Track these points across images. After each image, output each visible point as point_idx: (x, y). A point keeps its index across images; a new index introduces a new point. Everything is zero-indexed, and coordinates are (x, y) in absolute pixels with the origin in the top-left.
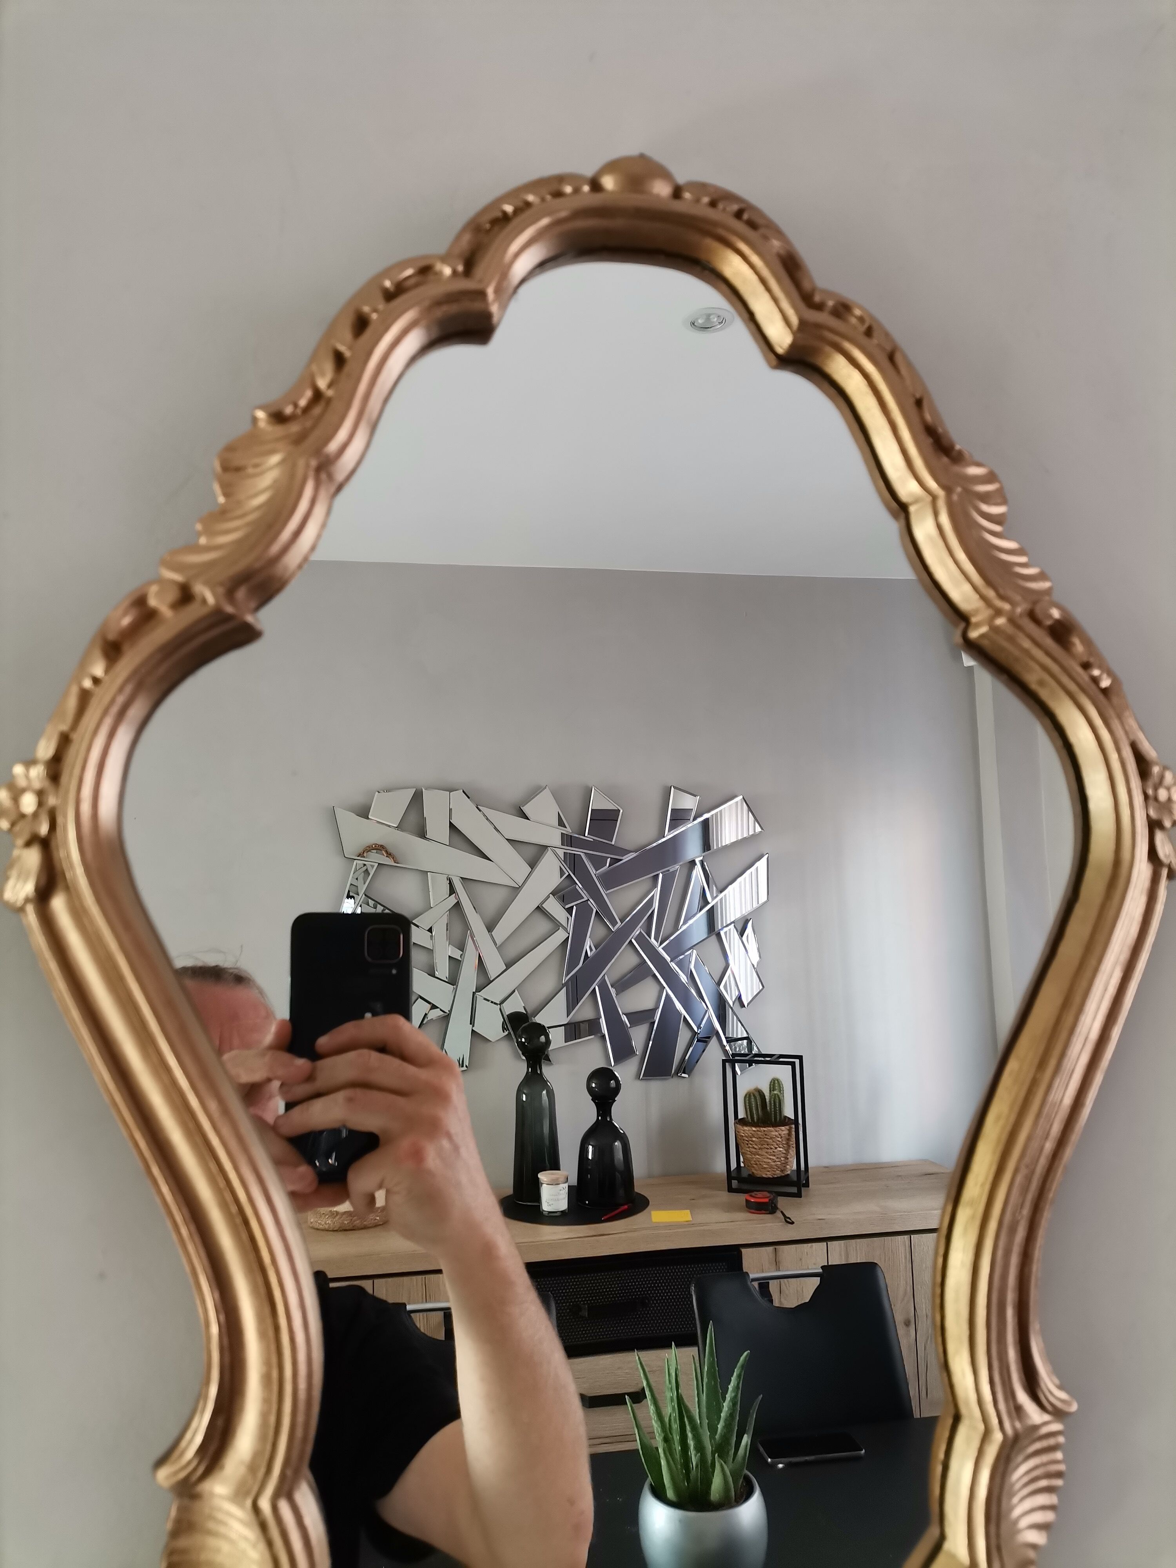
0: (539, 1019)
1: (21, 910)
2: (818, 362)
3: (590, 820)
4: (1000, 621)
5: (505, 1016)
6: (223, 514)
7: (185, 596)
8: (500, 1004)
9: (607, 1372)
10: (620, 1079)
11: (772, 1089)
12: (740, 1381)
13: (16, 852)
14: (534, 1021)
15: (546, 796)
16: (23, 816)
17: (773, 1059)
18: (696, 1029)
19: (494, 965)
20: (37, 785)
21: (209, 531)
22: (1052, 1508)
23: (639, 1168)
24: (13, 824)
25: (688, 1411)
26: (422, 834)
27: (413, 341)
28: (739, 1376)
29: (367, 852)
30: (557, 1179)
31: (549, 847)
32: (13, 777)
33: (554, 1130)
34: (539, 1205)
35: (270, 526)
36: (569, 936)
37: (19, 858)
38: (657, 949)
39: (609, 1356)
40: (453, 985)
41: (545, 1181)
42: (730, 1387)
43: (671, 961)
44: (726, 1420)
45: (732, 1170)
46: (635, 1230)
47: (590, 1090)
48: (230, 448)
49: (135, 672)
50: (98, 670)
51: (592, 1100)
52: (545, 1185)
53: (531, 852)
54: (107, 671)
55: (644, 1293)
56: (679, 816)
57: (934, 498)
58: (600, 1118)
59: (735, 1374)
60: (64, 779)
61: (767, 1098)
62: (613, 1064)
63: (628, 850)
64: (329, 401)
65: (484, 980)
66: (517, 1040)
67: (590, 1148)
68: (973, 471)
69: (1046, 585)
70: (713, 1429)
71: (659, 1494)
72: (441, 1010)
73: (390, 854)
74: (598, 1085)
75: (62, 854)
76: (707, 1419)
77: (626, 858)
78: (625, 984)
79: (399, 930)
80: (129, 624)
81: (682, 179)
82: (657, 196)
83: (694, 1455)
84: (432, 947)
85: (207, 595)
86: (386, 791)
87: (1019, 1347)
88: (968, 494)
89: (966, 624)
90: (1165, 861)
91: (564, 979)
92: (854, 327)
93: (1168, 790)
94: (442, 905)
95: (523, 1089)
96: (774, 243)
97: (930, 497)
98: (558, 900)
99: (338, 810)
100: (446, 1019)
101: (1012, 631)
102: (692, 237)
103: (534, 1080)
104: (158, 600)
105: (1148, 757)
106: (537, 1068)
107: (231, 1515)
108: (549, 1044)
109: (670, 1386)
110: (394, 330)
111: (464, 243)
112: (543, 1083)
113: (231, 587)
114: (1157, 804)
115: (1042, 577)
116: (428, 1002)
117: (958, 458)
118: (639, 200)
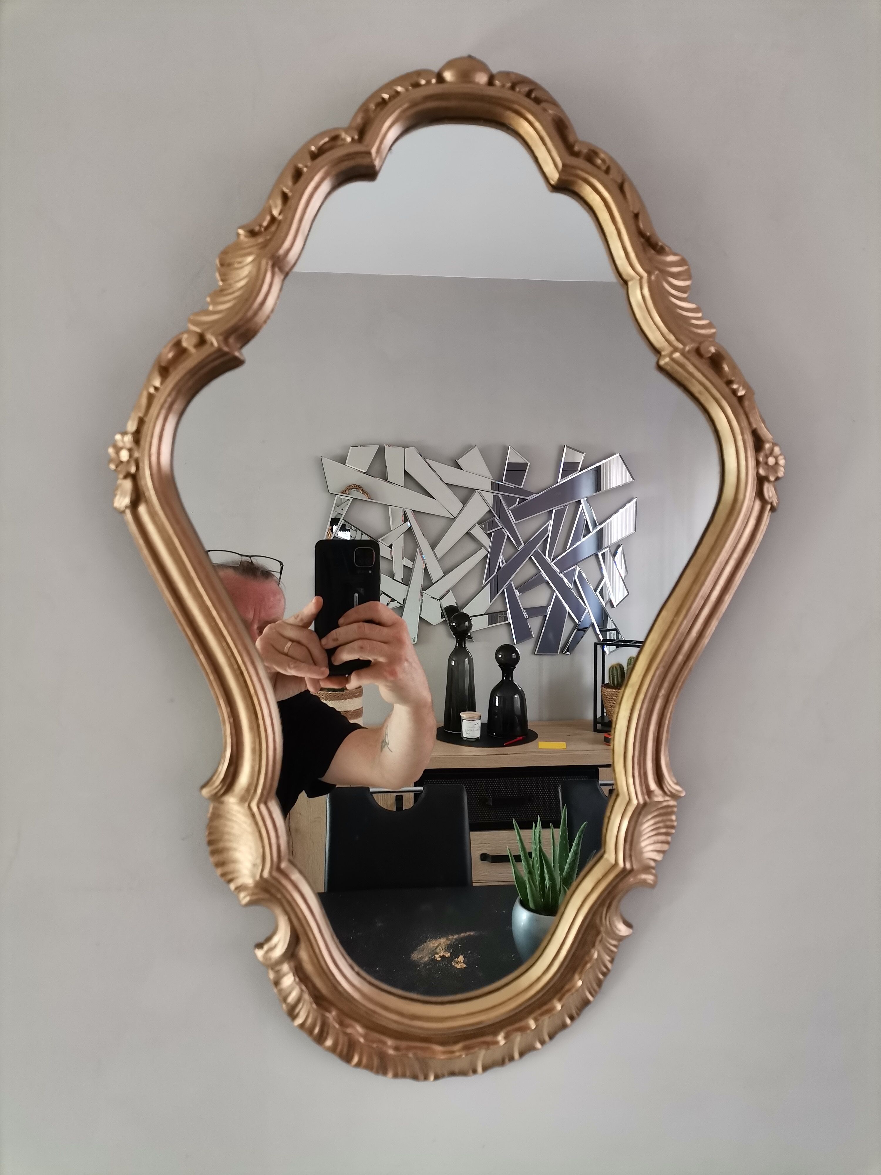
0: (465, 611)
1: (123, 512)
2: (576, 189)
3: (507, 470)
4: (677, 355)
5: (443, 609)
6: (221, 292)
7: (202, 341)
8: (439, 600)
9: (504, 841)
10: (519, 653)
11: (629, 664)
12: (580, 839)
13: (119, 481)
14: (462, 612)
15: (475, 452)
16: (122, 462)
17: (631, 643)
18: (577, 621)
19: (436, 572)
20: (128, 445)
21: (215, 303)
22: (668, 843)
23: (532, 714)
24: (117, 466)
25: (545, 856)
26: (385, 478)
27: (326, 186)
28: (580, 837)
29: (348, 490)
30: (473, 717)
31: (476, 490)
32: (115, 441)
33: (472, 686)
34: (461, 734)
35: (247, 300)
36: (488, 554)
37: (121, 485)
38: (549, 563)
39: (506, 831)
40: (407, 585)
41: (465, 718)
42: (574, 844)
43: (560, 573)
44: (570, 864)
45: (597, 718)
46: (525, 753)
47: (498, 659)
48: (225, 252)
49: (176, 385)
50: (157, 383)
51: (499, 666)
52: (465, 720)
53: (464, 493)
54: (162, 383)
55: (531, 793)
56: (570, 467)
57: (641, 278)
58: (504, 678)
59: (577, 836)
60: (142, 442)
61: (625, 670)
62: (515, 643)
63: (531, 492)
64: (280, 222)
65: (428, 583)
66: (450, 625)
67: (497, 698)
68: (671, 258)
69: (713, 331)
70: (562, 869)
71: (525, 905)
72: (398, 602)
73: (365, 492)
74: (503, 656)
75: (143, 483)
76: (559, 863)
77: (530, 498)
78: (525, 587)
79: (373, 549)
80: (172, 357)
81: (494, 70)
82: (478, 84)
83: (548, 883)
84: (392, 559)
85: (214, 341)
86: (357, 446)
87: (655, 762)
88: (665, 274)
89: (659, 355)
90: (770, 501)
91: (484, 583)
92: (598, 167)
93: (776, 458)
94: (398, 529)
95: (452, 658)
96: (550, 111)
97: (639, 277)
98: (482, 527)
99: (324, 459)
100: (401, 609)
101: (683, 360)
102: (499, 110)
103: (460, 651)
104: (187, 343)
105: (763, 438)
106: (462, 643)
107: (238, 812)
108: (472, 626)
109: (535, 841)
110: (317, 179)
111: (359, 120)
112: (466, 653)
113: (226, 336)
114: (766, 467)
115: (709, 326)
116: (390, 597)
117: (660, 250)
118: (466, 88)
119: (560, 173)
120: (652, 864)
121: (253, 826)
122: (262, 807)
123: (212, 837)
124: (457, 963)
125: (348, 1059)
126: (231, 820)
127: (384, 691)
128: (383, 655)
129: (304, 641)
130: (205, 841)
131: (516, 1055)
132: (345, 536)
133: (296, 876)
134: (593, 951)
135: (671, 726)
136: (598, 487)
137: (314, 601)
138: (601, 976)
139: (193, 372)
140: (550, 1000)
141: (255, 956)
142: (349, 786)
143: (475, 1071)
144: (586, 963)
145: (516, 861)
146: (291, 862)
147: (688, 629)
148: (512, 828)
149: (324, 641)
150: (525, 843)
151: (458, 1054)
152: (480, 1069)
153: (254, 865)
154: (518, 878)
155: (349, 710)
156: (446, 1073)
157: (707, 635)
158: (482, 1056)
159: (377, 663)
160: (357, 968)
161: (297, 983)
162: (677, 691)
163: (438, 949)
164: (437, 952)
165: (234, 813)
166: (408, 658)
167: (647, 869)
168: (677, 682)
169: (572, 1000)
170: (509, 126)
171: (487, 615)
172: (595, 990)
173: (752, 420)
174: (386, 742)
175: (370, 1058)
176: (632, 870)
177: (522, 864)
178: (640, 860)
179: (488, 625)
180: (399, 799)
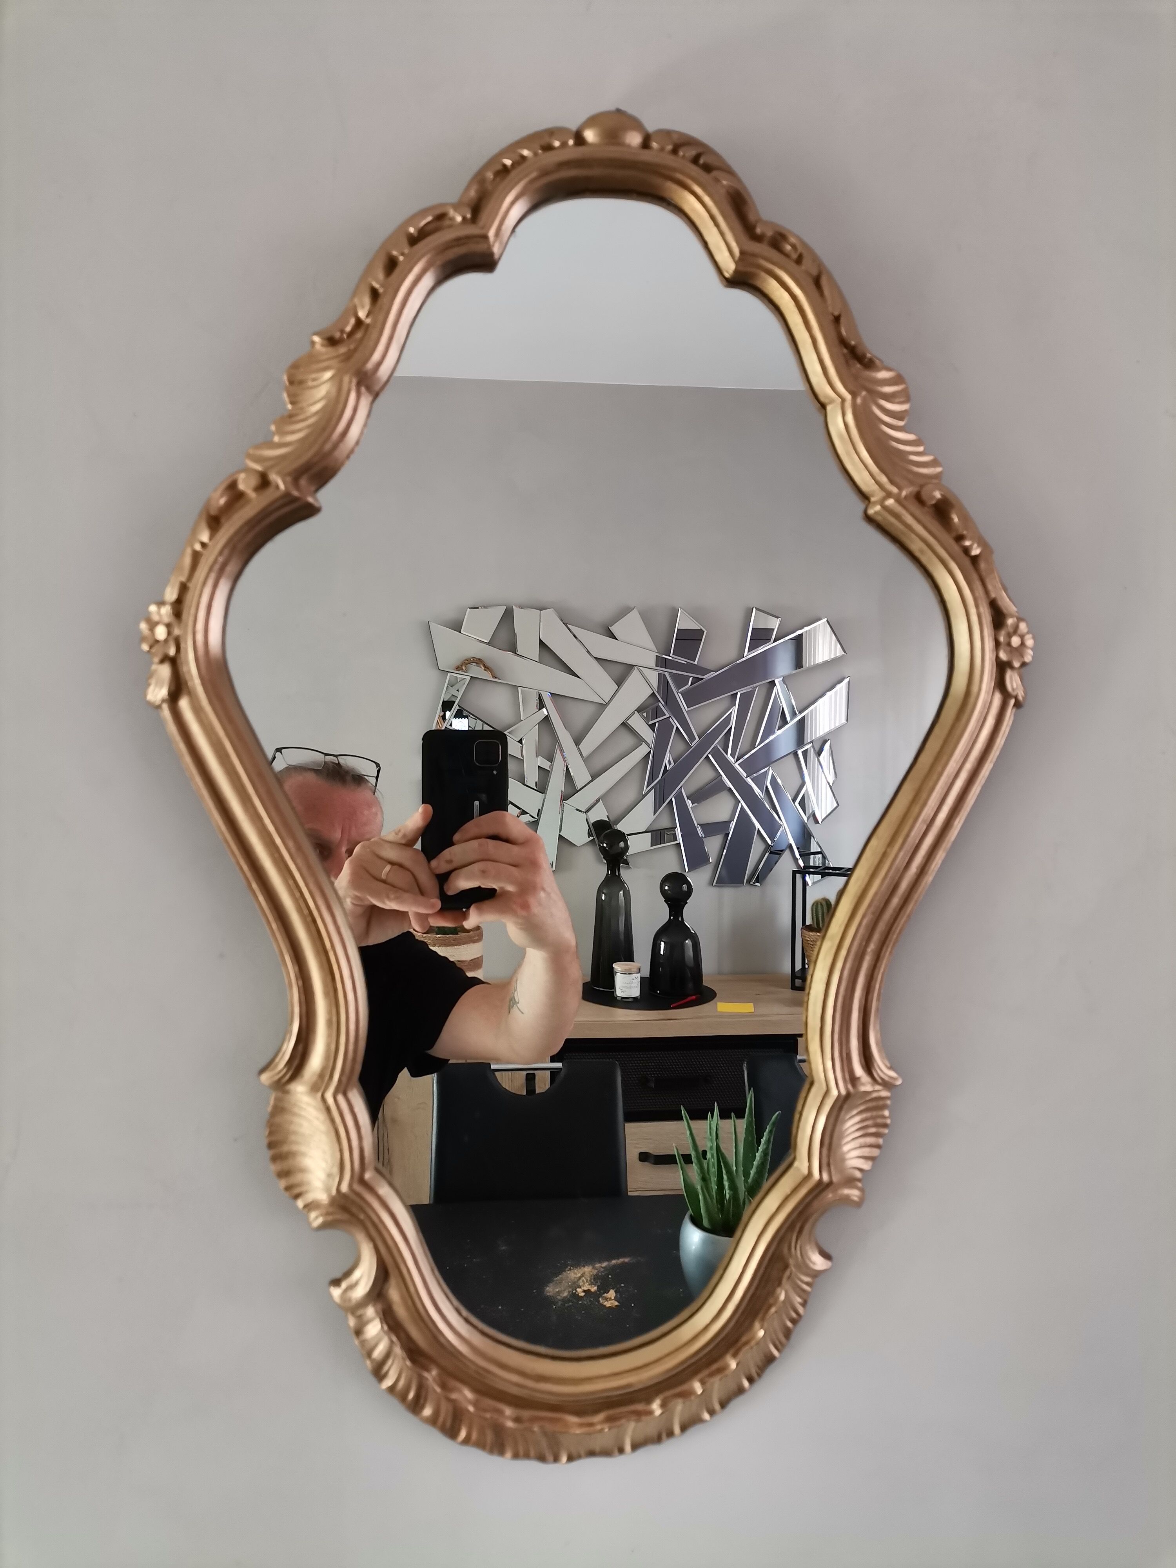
0: (620, 827)
1: (159, 707)
2: (758, 283)
3: (676, 639)
4: (890, 502)
5: (591, 825)
6: (290, 418)
7: (264, 482)
8: (585, 812)
9: (670, 1136)
10: (692, 884)
12: (771, 1134)
13: (154, 667)
14: (616, 828)
15: (634, 616)
16: (157, 641)
17: (838, 871)
18: (769, 841)
19: (581, 775)
20: (166, 620)
21: (281, 432)
23: (708, 966)
24: (151, 647)
25: (724, 1157)
26: (513, 649)
27: (428, 280)
28: (770, 1132)
29: (465, 665)
30: (630, 969)
31: (636, 666)
32: (149, 613)
33: (629, 926)
34: (613, 992)
35: (324, 429)
36: (650, 751)
37: (155, 671)
38: (733, 764)
39: (674, 1122)
40: (542, 793)
41: (620, 971)
42: (763, 1141)
43: (747, 777)
44: (758, 1167)
45: (795, 971)
46: (700, 1018)
47: (663, 892)
48: (295, 366)
49: (229, 541)
50: (205, 537)
51: (665, 901)
52: (619, 974)
53: (618, 670)
54: (211, 539)
55: (708, 1072)
56: (761, 636)
57: (843, 401)
58: (672, 918)
59: (767, 1130)
60: (184, 616)
62: (687, 870)
63: (709, 670)
64: (368, 326)
65: (571, 790)
66: (599, 845)
67: (662, 944)
68: (882, 375)
69: (939, 469)
70: (746, 1174)
71: (697, 1222)
72: (530, 815)
73: (488, 668)
74: (671, 888)
75: (184, 669)
76: (743, 1166)
77: (707, 677)
78: (699, 796)
79: (499, 743)
80: (225, 503)
81: (651, 128)
82: (629, 146)
83: (727, 1193)
84: (523, 758)
85: (279, 482)
86: (478, 608)
87: (861, 1039)
88: (875, 395)
89: (867, 502)
90: (1014, 694)
91: (645, 791)
92: (787, 255)
93: (1022, 637)
94: (531, 718)
95: (603, 890)
96: (725, 182)
97: (840, 400)
98: (644, 716)
99: (432, 625)
100: (535, 824)
101: (899, 509)
102: (657, 181)
103: (613, 881)
104: (245, 484)
105: (1005, 611)
106: (615, 871)
107: (308, 1104)
108: (628, 848)
109: (711, 1137)
110: (417, 270)
111: (472, 193)
112: (621, 884)
113: (296, 476)
114: (1008, 649)
115: (934, 463)
116: (519, 808)
117: (869, 364)
118: (612, 152)
119: (736, 263)
120: (858, 1174)
121: (328, 1122)
122: (340, 1098)
123: (273, 1138)
124: (606, 1299)
125: (451, 1433)
126: (299, 1116)
127: (513, 931)
128: (512, 883)
129: (407, 863)
130: (265, 1142)
131: (677, 1429)
132: (460, 725)
133: (384, 1190)
134: (779, 1290)
135: (882, 991)
136: (798, 662)
137: (420, 810)
138: (789, 1324)
139: (251, 523)
140: (721, 1355)
141: (330, 1296)
142: (464, 1062)
143: (621, 1451)
144: (770, 1307)
145: (685, 1163)
146: (377, 1170)
147: (905, 864)
148: (680, 1118)
149: (434, 863)
150: (697, 1138)
151: (598, 1427)
152: (628, 1447)
153: (329, 1175)
154: (688, 1185)
155: (464, 959)
156: (582, 1453)
157: (930, 871)
158: (631, 1430)
159: (505, 893)
160: (465, 1313)
161: (385, 1332)
162: (891, 945)
163: (581, 1281)
164: (579, 1286)
165: (304, 1106)
166: (545, 886)
167: (850, 1181)
168: (891, 935)
169: (750, 1356)
170: (670, 200)
171: (650, 833)
172: (780, 1342)
173: (990, 587)
174: (515, 1000)
175: (482, 1433)
176: (830, 1183)
177: (693, 1166)
178: (841, 1169)
179: (651, 846)
180: (530, 1079)
